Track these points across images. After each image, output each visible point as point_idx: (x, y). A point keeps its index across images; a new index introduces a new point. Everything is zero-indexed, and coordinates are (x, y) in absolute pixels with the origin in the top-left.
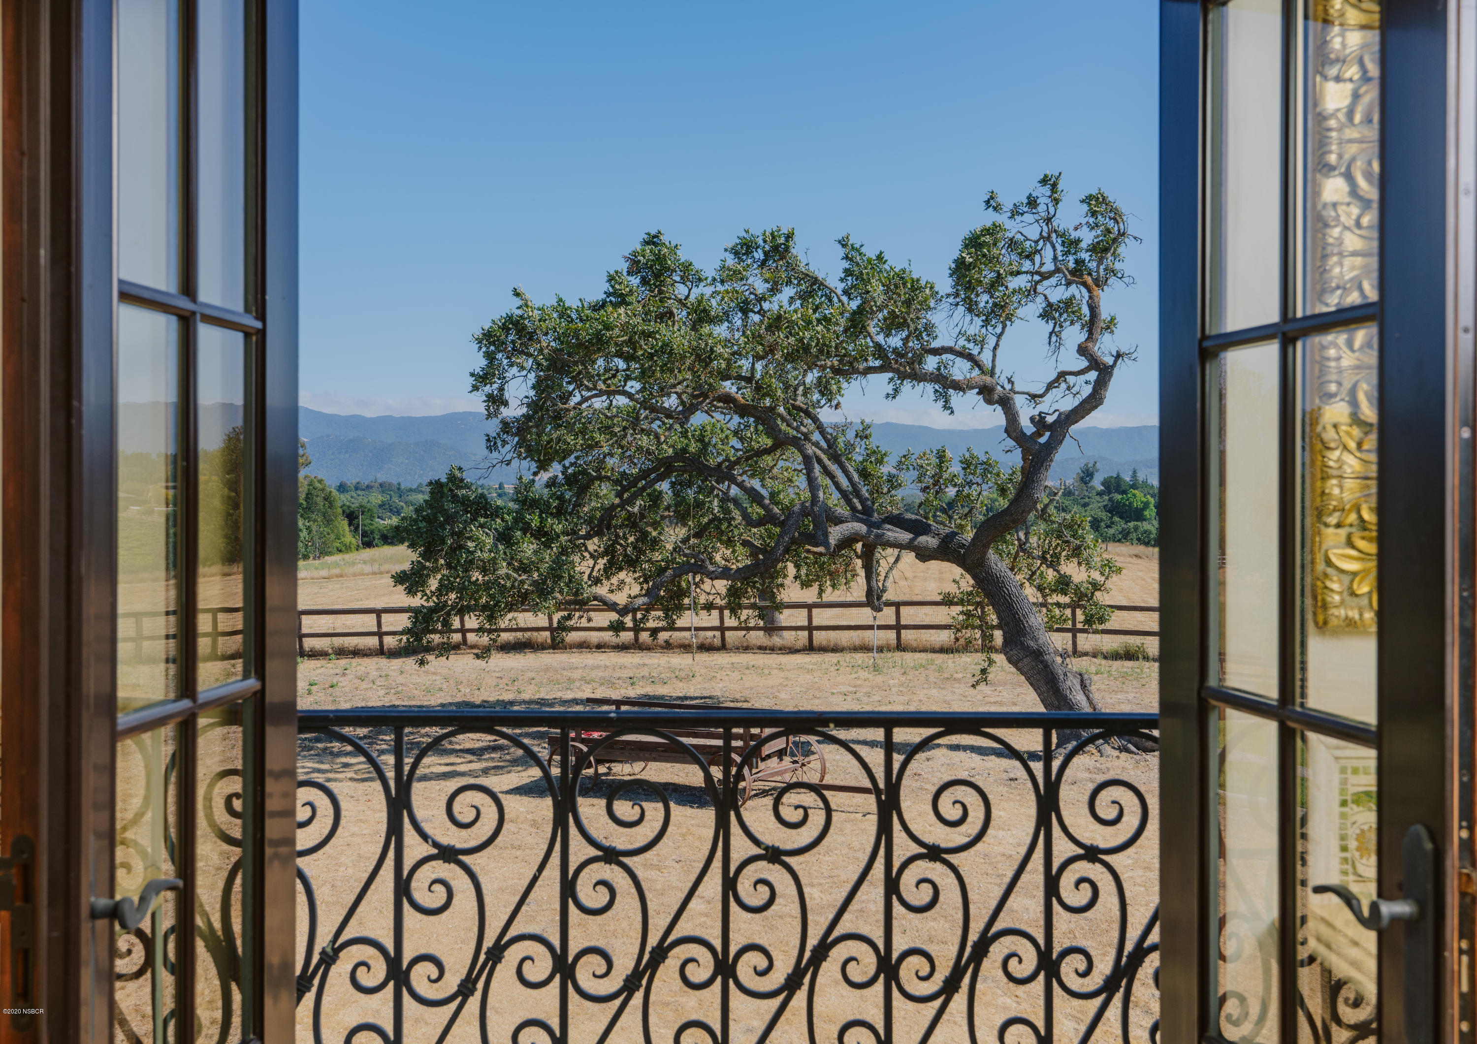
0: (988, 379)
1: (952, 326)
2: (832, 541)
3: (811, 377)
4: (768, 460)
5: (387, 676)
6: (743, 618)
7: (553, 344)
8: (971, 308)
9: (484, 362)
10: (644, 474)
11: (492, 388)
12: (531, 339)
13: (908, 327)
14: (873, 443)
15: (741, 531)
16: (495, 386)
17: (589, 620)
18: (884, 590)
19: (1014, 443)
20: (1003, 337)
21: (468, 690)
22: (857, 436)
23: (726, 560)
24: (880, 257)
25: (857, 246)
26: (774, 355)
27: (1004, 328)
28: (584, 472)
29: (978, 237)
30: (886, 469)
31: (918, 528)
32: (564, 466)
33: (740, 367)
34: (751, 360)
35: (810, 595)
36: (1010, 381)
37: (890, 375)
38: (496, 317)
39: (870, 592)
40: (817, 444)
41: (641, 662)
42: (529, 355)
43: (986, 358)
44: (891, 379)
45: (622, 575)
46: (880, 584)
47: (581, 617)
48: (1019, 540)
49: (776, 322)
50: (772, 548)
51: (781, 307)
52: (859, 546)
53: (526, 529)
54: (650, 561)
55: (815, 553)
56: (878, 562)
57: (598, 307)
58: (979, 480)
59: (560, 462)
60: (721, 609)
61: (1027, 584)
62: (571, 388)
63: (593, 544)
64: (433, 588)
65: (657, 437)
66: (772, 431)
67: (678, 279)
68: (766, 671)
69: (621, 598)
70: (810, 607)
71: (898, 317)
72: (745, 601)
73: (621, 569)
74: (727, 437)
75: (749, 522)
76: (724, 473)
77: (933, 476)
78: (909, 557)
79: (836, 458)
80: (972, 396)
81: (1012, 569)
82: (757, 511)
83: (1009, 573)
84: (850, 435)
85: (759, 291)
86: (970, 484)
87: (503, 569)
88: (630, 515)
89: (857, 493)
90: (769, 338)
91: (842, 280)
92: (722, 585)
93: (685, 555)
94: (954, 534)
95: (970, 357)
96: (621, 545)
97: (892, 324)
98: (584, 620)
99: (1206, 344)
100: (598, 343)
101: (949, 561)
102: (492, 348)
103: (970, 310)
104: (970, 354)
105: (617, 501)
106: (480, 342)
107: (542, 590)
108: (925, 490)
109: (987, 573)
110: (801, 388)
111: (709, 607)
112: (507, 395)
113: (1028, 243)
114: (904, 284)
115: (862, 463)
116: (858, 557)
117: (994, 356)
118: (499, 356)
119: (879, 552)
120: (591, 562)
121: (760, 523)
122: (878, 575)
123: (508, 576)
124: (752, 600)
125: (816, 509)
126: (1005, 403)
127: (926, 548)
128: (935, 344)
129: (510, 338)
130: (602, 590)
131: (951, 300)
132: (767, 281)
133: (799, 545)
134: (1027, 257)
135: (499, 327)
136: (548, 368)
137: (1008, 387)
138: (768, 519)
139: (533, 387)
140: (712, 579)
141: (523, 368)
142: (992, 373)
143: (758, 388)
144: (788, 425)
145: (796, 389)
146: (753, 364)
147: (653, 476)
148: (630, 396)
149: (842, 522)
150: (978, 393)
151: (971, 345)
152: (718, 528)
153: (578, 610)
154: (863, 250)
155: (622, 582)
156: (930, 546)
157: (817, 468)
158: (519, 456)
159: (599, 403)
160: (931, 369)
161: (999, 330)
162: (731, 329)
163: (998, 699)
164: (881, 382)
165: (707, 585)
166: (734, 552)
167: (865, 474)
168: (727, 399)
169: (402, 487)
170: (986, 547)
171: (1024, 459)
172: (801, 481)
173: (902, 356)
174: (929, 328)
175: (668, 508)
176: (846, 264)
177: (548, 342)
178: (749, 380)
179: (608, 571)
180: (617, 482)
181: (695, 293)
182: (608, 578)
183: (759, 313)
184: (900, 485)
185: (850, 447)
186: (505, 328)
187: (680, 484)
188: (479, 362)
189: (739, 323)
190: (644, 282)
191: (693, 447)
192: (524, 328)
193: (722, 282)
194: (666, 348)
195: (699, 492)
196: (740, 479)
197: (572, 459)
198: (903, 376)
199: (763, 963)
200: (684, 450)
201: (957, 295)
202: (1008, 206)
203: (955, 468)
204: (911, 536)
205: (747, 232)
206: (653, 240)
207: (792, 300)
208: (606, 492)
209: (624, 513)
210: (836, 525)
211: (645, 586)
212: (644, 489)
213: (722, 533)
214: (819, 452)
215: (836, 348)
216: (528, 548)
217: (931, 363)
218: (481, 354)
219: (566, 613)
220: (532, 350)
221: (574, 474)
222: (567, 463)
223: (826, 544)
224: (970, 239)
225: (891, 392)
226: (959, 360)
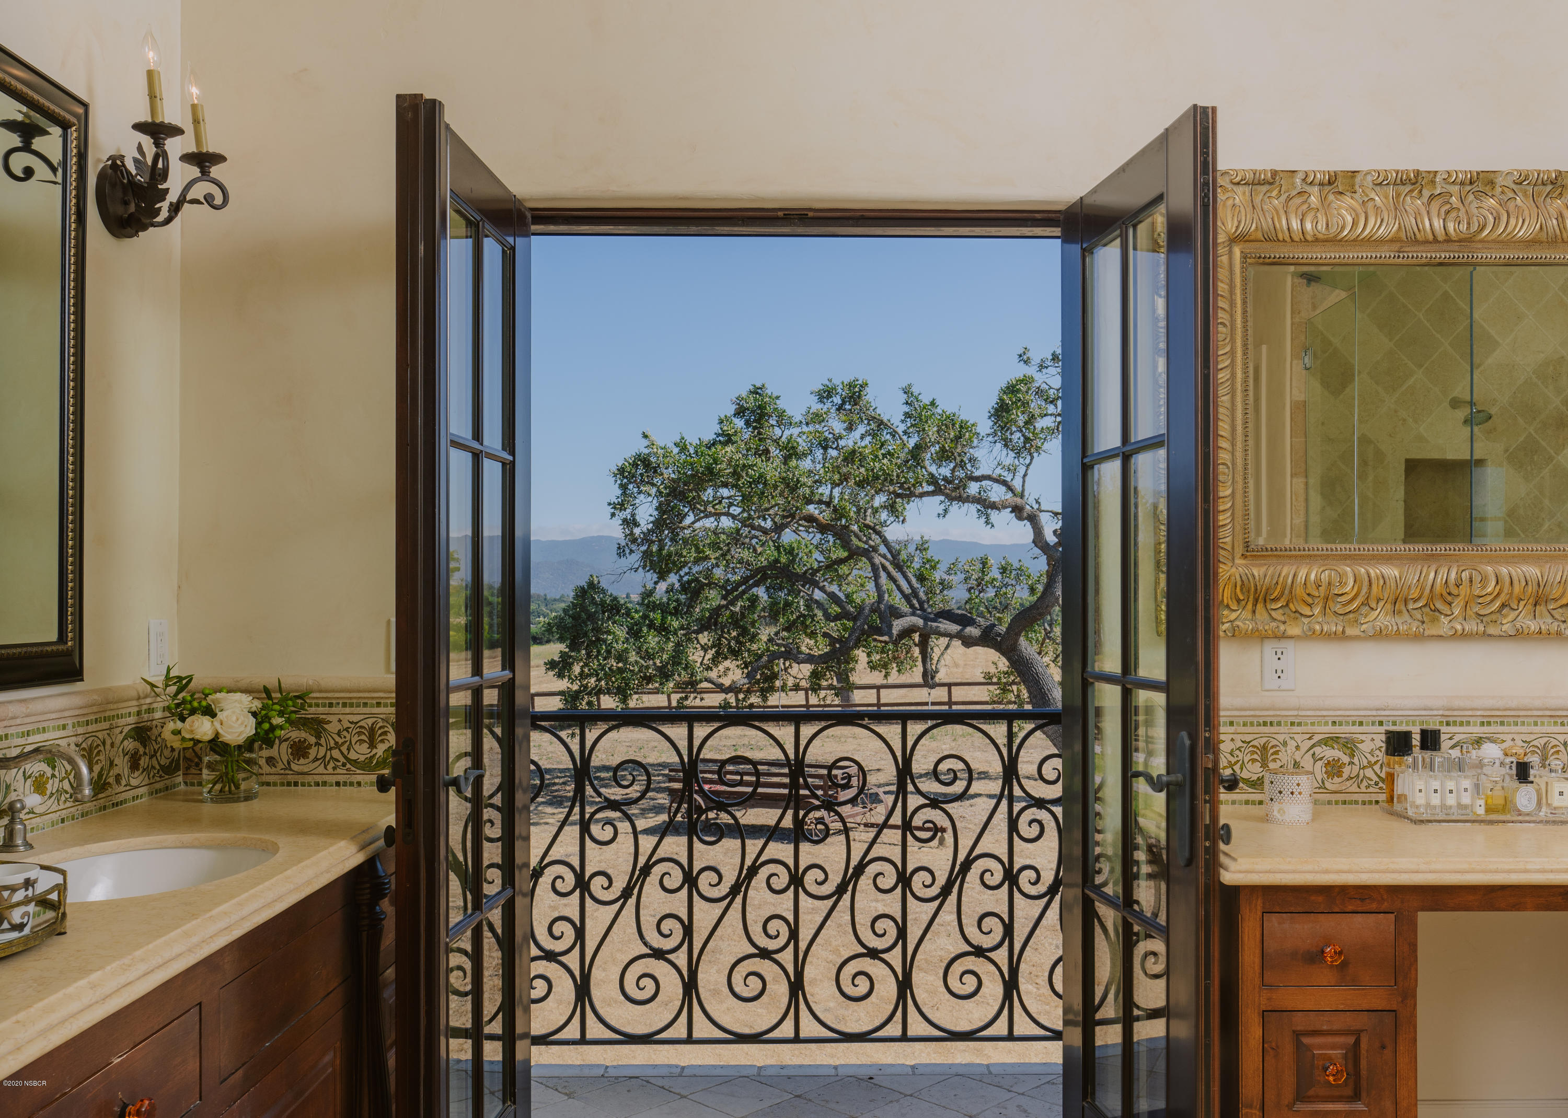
0: (1018, 501)
1: (992, 459)
2: (895, 632)
3: (880, 500)
4: (844, 569)
5: (539, 746)
6: (822, 696)
7: (673, 476)
8: (1007, 443)
9: (619, 492)
10: (745, 580)
11: (627, 514)
12: (655, 472)
13: (955, 459)
14: (928, 554)
15: (822, 624)
16: (628, 511)
17: (702, 699)
18: (937, 672)
19: (1040, 552)
20: (1031, 467)
21: (604, 756)
22: (916, 549)
23: (810, 649)
24: (933, 403)
25: (915, 394)
26: (847, 482)
27: (1031, 460)
28: (696, 580)
29: (1013, 386)
30: (938, 575)
31: (964, 621)
32: (680, 576)
33: (822, 494)
34: (829, 486)
35: (876, 678)
36: (1037, 502)
37: (942, 498)
38: (627, 456)
39: (925, 674)
40: (884, 557)
41: (742, 733)
42: (653, 485)
43: (1017, 484)
44: (942, 502)
45: (727, 663)
46: (934, 667)
47: (695, 698)
48: (1045, 629)
49: (851, 456)
50: (846, 639)
51: (856, 443)
52: (916, 637)
53: (651, 626)
54: (749, 651)
55: (881, 642)
56: (932, 649)
57: (709, 446)
58: (1014, 582)
59: (676, 574)
60: (806, 690)
61: (1052, 665)
62: (687, 510)
63: (704, 638)
64: (576, 673)
65: (755, 550)
66: (846, 545)
67: (774, 423)
68: (843, 740)
69: (726, 682)
70: (878, 688)
71: (947, 451)
72: (824, 683)
73: (726, 658)
74: (810, 551)
75: (828, 617)
76: (809, 579)
77: (976, 580)
78: (957, 643)
79: (899, 567)
80: (1007, 514)
81: (1039, 653)
82: (835, 609)
83: (1037, 656)
84: (911, 549)
85: (837, 431)
86: (1006, 586)
87: (633, 657)
88: (733, 614)
89: (915, 593)
90: (844, 470)
91: (902, 421)
92: (807, 669)
93: (777, 645)
94: (994, 625)
95: (1004, 483)
96: (726, 638)
97: (944, 456)
98: (698, 700)
99: (1085, 460)
100: (709, 475)
101: (988, 646)
102: (625, 480)
103: (1006, 446)
104: (1004, 481)
105: (724, 602)
106: (615, 475)
107: (664, 674)
108: (969, 590)
109: (1019, 656)
110: (870, 511)
111: (796, 688)
112: (637, 518)
113: (1052, 391)
114: (953, 425)
115: (919, 570)
116: (916, 645)
117: (1024, 482)
118: (631, 486)
119: (933, 641)
120: (702, 653)
121: (837, 618)
122: (931, 659)
123: (636, 662)
124: (830, 681)
125: (882, 606)
126: (1033, 519)
127: (970, 637)
128: (977, 473)
129: (639, 472)
130: (713, 675)
131: (990, 439)
132: (845, 422)
133: (868, 637)
134: (1051, 402)
135: (630, 464)
136: (668, 495)
137: (1036, 506)
138: (844, 615)
139: (657, 509)
140: (798, 663)
141: (649, 495)
142: (1022, 496)
143: (835, 510)
144: (860, 540)
145: (865, 512)
146: (831, 492)
147: (751, 582)
148: (734, 517)
149: (903, 616)
150: (1011, 512)
151: (1005, 474)
152: (803, 623)
153: (693, 692)
154: (920, 397)
155: (728, 669)
156: (973, 635)
157: (883, 574)
158: (644, 568)
159: (709, 523)
160: (973, 493)
161: (1028, 461)
162: (813, 462)
163: (1028, 759)
164: (934, 503)
165: (795, 669)
166: (816, 642)
167: (921, 578)
168: (810, 519)
169: (548, 597)
170: (1018, 635)
171: (1049, 564)
172: (871, 586)
173: (950, 482)
174: (973, 460)
175: (764, 609)
176: (906, 409)
177: (669, 473)
178: (828, 504)
179: (715, 661)
180: (723, 587)
181: (787, 433)
182: (717, 666)
183: (836, 448)
184: (951, 587)
185: (911, 558)
186: (635, 465)
187: (773, 588)
188: (614, 493)
189: (821, 457)
190: (748, 423)
191: (783, 559)
192: (650, 463)
193: (807, 424)
194: (761, 478)
195: (788, 595)
196: (821, 584)
197: (686, 570)
198: (951, 499)
199: (821, 876)
200: (777, 561)
201: (995, 434)
202: (1036, 360)
203: (995, 573)
204: (959, 628)
205: (830, 380)
206: (756, 391)
207: (862, 437)
208: (714, 598)
209: (728, 612)
210: (898, 618)
211: (746, 671)
212: (744, 592)
213: (807, 627)
214: (884, 561)
215: (898, 476)
216: (653, 640)
217: (973, 488)
218: (617, 485)
219: (683, 695)
220: (655, 481)
221: (689, 582)
222: (682, 573)
223: (890, 634)
224: (1008, 388)
225: (941, 512)
226: (995, 485)
